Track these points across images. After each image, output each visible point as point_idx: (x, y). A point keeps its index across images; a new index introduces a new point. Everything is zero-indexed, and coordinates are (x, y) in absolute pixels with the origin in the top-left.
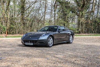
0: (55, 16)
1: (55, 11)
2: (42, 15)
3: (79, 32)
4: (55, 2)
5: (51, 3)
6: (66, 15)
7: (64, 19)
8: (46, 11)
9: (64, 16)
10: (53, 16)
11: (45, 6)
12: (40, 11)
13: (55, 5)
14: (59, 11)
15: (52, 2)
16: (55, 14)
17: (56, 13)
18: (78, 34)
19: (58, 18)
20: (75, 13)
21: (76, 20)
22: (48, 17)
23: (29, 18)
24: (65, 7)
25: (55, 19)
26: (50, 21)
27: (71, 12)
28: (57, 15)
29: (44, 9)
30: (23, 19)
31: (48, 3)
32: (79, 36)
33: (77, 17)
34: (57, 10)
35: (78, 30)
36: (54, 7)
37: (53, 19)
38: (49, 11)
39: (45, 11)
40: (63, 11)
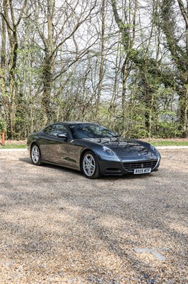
0: (123, 94)
1: (124, 82)
2: (92, 92)
3: (184, 133)
4: (124, 60)
5: (115, 62)
6: (151, 91)
7: (147, 101)
8: (103, 83)
9: (146, 94)
10: (120, 94)
11: (101, 70)
12: (88, 84)
13: (124, 67)
14: (134, 82)
15: (118, 62)
16: (124, 89)
17: (127, 87)
18: (181, 140)
19: (131, 100)
20: (173, 86)
21: (175, 105)
22: (106, 96)
23: (62, 99)
24: (150, 72)
25: (123, 101)
26: (112, 107)
27: (163, 85)
28: (128, 92)
29: (98, 78)
30: (46, 102)
31: (107, 63)
32: (183, 144)
33: (178, 97)
34: (129, 81)
35: (180, 128)
36: (123, 71)
37: (119, 100)
38: (110, 81)
39: (100, 81)
40: (143, 83)
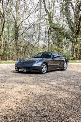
0: (49, 42)
1: (49, 37)
2: (36, 41)
3: (74, 58)
4: (49, 28)
5: (45, 28)
6: (60, 41)
7: (58, 45)
8: (40, 37)
9: (58, 42)
10: (47, 42)
11: (39, 32)
12: (34, 37)
13: (49, 31)
14: (53, 37)
15: (47, 28)
16: (49, 40)
18: (72, 61)
19: (52, 44)
20: (69, 39)
21: (70, 47)
22: (41, 43)
23: (22, 44)
24: (60, 33)
25: (48, 44)
26: (44, 47)
27: (65, 38)
28: (51, 41)
29: (38, 34)
30: (16, 45)
31: (42, 29)
32: (73, 62)
33: (72, 43)
34: (51, 36)
35: (72, 56)
36: (48, 32)
38: (43, 37)
40: (57, 37)
